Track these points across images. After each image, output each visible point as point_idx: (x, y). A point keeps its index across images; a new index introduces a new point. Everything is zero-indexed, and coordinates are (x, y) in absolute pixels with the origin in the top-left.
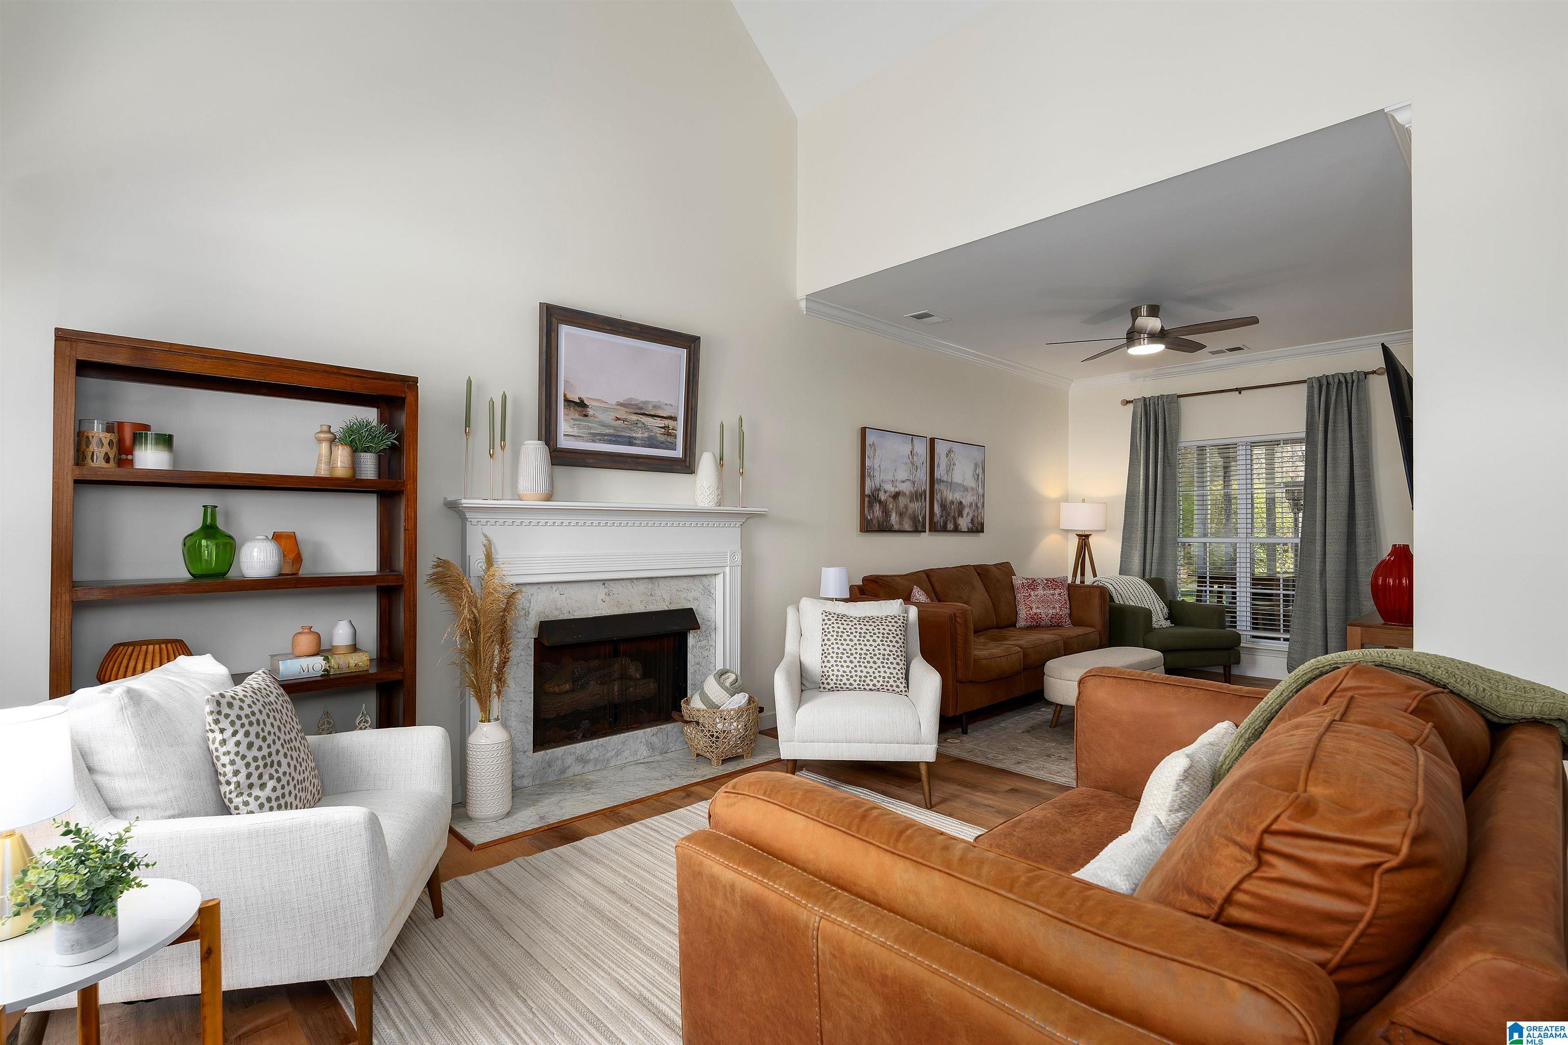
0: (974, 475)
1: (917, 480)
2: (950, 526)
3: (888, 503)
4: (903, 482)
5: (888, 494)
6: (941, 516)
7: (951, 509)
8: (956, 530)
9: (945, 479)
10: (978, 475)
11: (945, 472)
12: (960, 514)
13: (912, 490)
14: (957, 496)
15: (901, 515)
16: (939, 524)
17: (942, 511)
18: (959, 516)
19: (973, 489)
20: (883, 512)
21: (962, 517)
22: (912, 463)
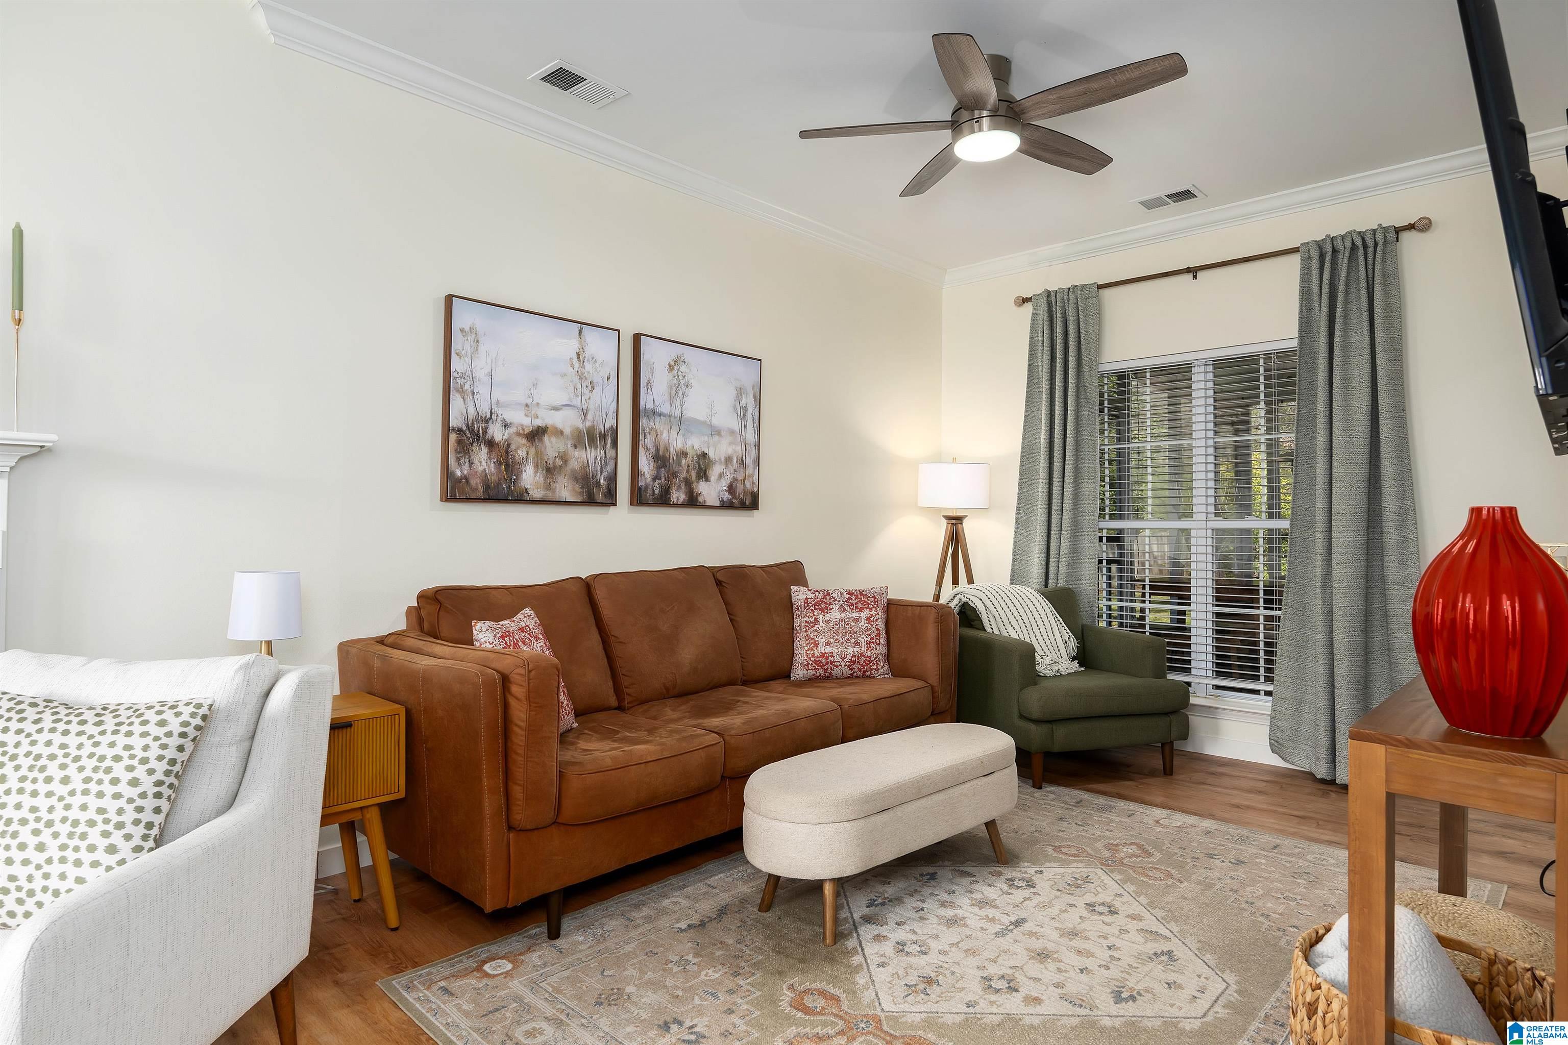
0: (735, 408)
1: (591, 407)
2: (678, 496)
3: (513, 447)
4: (556, 409)
5: (512, 430)
6: (655, 479)
7: (679, 464)
8: (693, 502)
9: (665, 408)
10: (745, 409)
11: (667, 397)
12: (703, 474)
13: (581, 426)
14: (695, 443)
15: (550, 471)
16: (649, 492)
17: (659, 468)
18: (699, 477)
19: (732, 432)
20: (499, 463)
21: (707, 480)
22: (581, 377)
